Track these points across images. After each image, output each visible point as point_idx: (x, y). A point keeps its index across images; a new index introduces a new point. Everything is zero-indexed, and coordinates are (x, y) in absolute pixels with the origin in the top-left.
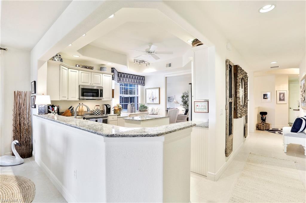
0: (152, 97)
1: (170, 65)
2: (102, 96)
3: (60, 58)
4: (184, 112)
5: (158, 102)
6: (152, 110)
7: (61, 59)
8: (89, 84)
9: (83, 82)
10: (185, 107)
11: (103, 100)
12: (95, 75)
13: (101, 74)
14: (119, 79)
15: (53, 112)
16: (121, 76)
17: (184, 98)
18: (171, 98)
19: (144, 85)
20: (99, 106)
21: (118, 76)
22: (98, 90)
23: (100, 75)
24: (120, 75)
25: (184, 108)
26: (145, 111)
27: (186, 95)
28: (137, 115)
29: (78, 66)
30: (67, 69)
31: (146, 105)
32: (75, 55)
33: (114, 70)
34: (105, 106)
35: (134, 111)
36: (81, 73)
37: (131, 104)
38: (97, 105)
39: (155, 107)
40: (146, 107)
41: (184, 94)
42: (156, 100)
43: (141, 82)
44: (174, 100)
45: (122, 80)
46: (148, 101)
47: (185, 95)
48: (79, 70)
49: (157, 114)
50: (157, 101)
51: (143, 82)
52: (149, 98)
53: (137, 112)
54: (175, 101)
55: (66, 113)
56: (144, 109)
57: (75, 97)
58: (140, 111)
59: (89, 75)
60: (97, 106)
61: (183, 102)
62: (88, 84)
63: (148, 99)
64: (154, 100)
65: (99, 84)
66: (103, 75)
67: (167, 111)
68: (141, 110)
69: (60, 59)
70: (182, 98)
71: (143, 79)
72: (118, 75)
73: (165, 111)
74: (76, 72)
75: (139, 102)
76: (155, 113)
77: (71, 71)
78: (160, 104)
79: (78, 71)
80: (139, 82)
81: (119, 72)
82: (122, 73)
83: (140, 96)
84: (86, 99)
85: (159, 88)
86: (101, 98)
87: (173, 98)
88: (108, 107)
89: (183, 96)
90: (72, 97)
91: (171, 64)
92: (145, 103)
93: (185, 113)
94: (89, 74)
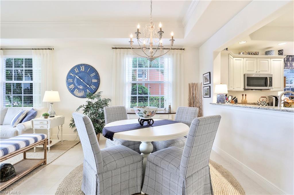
2: (272, 86)
8: (255, 72)
9: (248, 71)
11: (271, 90)
12: (261, 61)
15: (228, 101)
20: (265, 97)
22: (267, 78)
23: (268, 60)
29: (242, 53)
30: (232, 58)
32: (241, 42)
34: (274, 98)
36: (246, 60)
38: (262, 96)
57: (240, 88)
59: (254, 62)
60: (263, 98)
62: (254, 72)
65: (267, 71)
66: (272, 60)
74: (241, 60)
77: (236, 60)
79: (242, 59)
81: (287, 55)
84: (252, 89)
86: (270, 88)
90: (237, 88)
94: (254, 60)
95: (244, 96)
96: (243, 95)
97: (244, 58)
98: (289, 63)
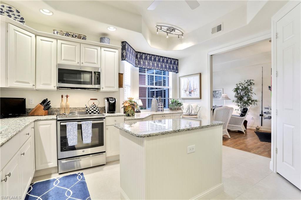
0: (188, 89)
1: (219, 28)
3: (19, 16)
4: (240, 112)
5: (198, 96)
6: (189, 109)
7: (22, 18)
8: (77, 62)
9: (64, 60)
10: (240, 104)
11: (101, 89)
12: (86, 48)
13: (99, 48)
14: (138, 61)
16: (141, 57)
17: (238, 91)
18: (217, 92)
19: (176, 71)
20: (97, 99)
21: (137, 57)
22: (92, 72)
23: (97, 49)
24: (139, 56)
25: (239, 106)
26: (178, 109)
27: (242, 87)
28: (165, 115)
29: (56, 32)
30: (33, 36)
31: (180, 101)
33: (125, 45)
34: (106, 100)
35: (160, 109)
36: (62, 43)
37: (157, 100)
38: (92, 98)
39: (194, 104)
40: (180, 104)
41: (239, 85)
42: (195, 92)
43: (173, 67)
44: (222, 95)
45: (142, 62)
46: (184, 95)
47: (240, 87)
48: (57, 39)
49: (196, 114)
50: (196, 94)
51: (175, 68)
52: (184, 90)
53: (166, 111)
54: (224, 96)
55: (36, 110)
56: (176, 106)
58: (171, 109)
59: (75, 48)
60: (94, 101)
61: (237, 97)
62: (75, 63)
63: (182, 92)
64: (192, 93)
65: (95, 63)
66: (103, 49)
67: (214, 110)
68: (173, 108)
69: (20, 18)
70: (235, 91)
71: (176, 63)
72: (137, 55)
73: (209, 109)
74: (52, 42)
75: (171, 97)
76: (193, 113)
77: (41, 40)
78: (201, 98)
79: (55, 41)
80: (169, 67)
81: (138, 52)
82: (143, 53)
83: (171, 88)
85: (200, 74)
86: (99, 86)
87: (220, 92)
88: (110, 101)
89: (237, 88)
90: (44, 84)
91: (221, 25)
92: (179, 98)
93: (242, 114)
94: (76, 46)
95: (65, 98)
96: (62, 96)
97: (58, 41)
98: (147, 62)
